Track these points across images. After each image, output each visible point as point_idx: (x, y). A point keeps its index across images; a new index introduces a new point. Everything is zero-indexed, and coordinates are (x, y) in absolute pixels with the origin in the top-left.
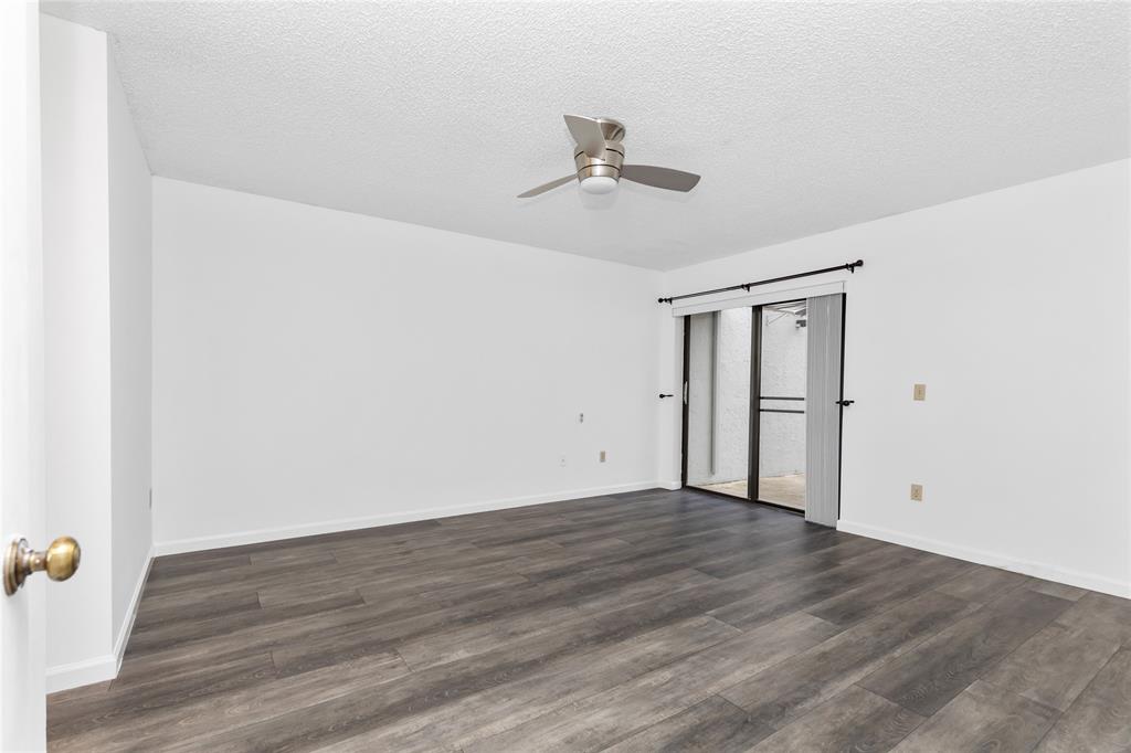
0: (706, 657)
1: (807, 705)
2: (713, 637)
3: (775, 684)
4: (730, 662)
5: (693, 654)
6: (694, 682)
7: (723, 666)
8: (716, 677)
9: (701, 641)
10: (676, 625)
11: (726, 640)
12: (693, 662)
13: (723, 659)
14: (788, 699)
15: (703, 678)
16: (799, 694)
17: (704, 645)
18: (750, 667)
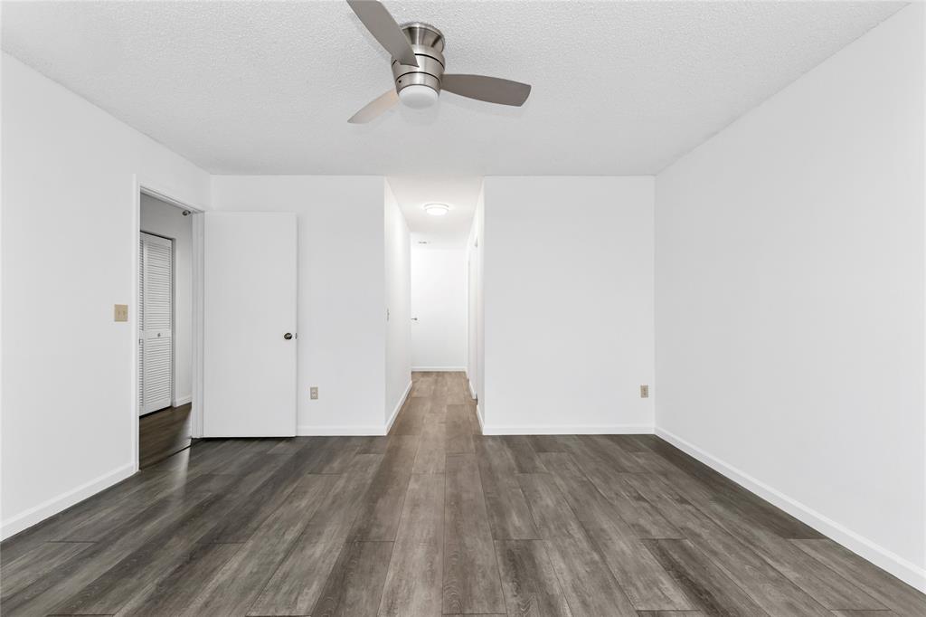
0: (271, 563)
1: (171, 570)
2: (277, 588)
3: (200, 572)
4: (247, 571)
5: (283, 561)
6: (266, 543)
7: (251, 565)
8: (252, 553)
9: (286, 576)
10: (324, 580)
11: (261, 592)
12: (278, 554)
13: (255, 570)
14: (188, 567)
15: (262, 548)
16: (177, 575)
17: (280, 574)
18: (225, 577)
